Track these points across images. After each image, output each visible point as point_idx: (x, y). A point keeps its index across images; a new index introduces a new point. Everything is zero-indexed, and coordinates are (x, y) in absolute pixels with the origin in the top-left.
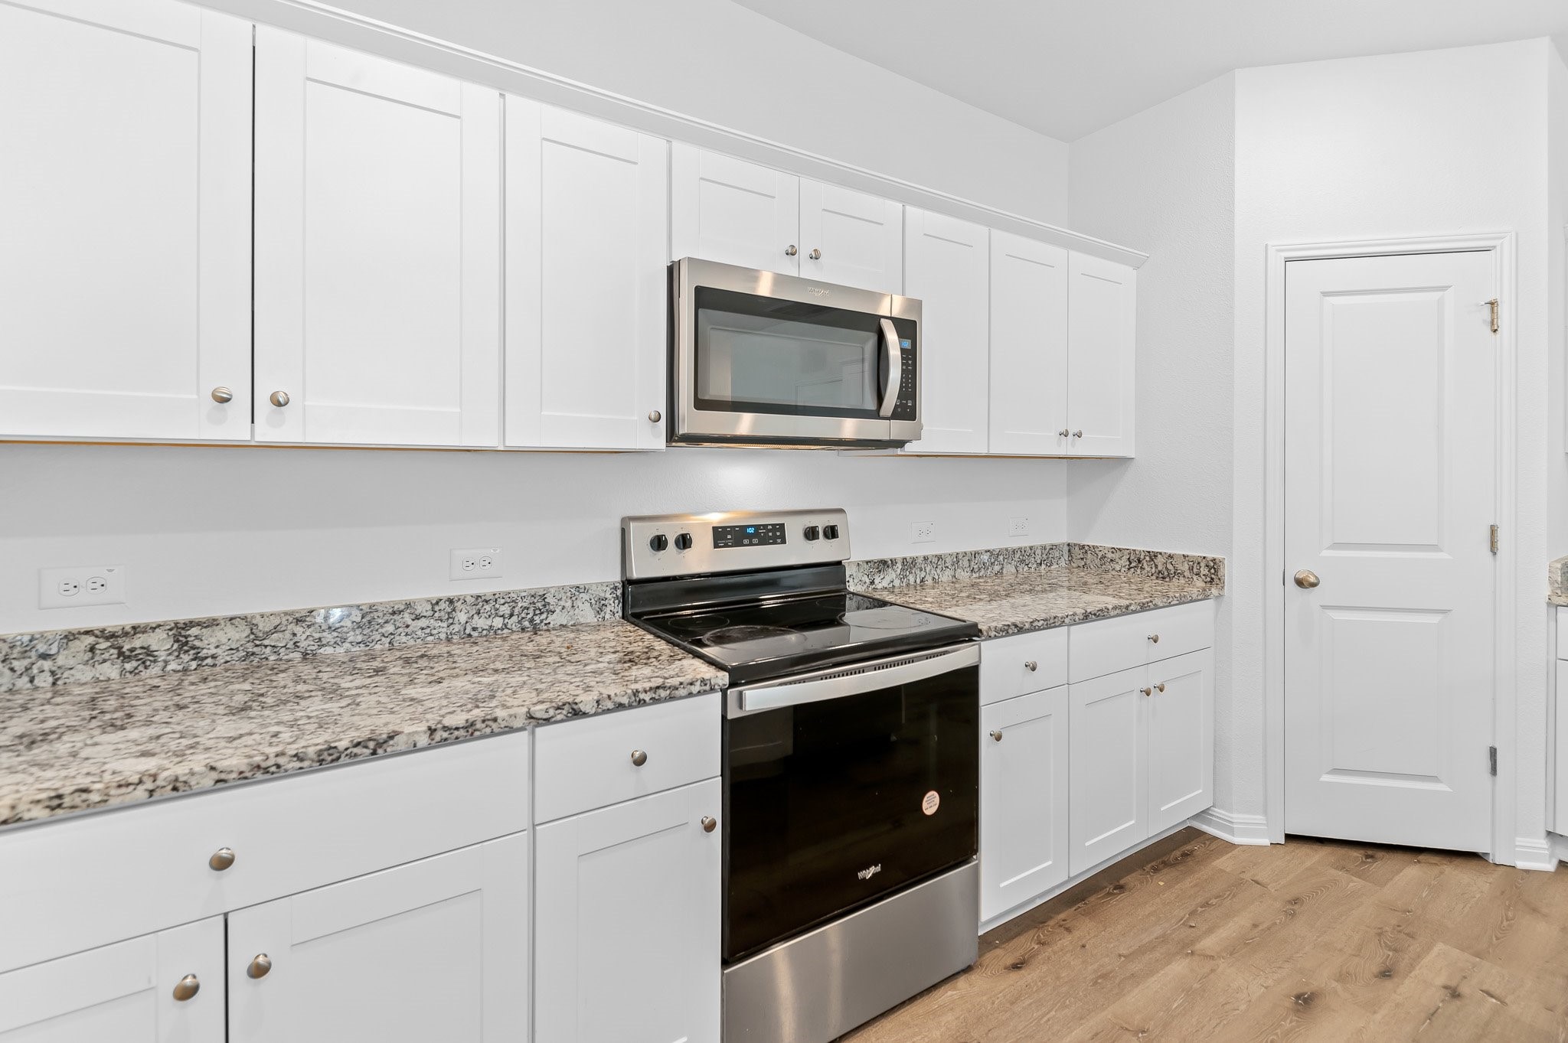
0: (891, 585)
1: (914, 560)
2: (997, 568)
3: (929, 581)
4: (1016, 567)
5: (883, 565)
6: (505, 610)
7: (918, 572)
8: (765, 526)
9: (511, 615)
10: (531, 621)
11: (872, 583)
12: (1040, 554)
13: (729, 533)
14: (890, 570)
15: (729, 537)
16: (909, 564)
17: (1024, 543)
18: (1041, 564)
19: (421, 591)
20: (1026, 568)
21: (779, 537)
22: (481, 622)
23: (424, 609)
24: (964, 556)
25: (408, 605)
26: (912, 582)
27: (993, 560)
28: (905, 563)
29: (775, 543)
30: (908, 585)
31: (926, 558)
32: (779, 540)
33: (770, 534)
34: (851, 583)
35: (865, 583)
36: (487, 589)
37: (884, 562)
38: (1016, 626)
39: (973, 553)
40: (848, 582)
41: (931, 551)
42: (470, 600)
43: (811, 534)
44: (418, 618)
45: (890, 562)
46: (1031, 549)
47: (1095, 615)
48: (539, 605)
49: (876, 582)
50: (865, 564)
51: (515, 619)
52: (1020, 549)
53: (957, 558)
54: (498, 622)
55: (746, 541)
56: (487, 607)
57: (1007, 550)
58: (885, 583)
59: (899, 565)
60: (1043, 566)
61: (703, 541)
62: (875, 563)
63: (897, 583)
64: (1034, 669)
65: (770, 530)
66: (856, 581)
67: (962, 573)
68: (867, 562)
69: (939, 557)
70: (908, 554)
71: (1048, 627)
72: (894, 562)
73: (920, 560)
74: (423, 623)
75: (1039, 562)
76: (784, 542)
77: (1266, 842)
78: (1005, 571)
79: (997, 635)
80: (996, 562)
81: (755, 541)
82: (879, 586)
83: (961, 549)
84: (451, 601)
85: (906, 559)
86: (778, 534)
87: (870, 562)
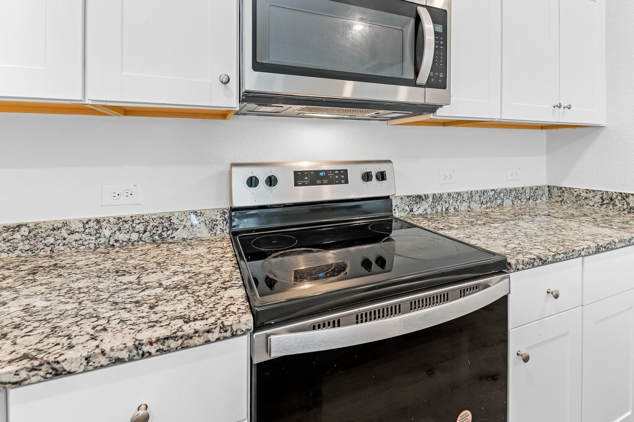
0: (425, 213)
1: (441, 196)
2: (499, 202)
3: (452, 210)
4: (512, 201)
5: (419, 198)
6: (141, 228)
7: (444, 204)
8: (333, 171)
9: (145, 232)
10: (160, 235)
11: (411, 210)
12: (529, 192)
13: (307, 176)
14: (424, 202)
15: (306, 178)
16: (437, 198)
17: (518, 185)
18: (529, 199)
19: (75, 214)
20: (519, 202)
21: (343, 179)
22: (121, 236)
23: (77, 226)
24: (476, 194)
25: (65, 224)
26: (439, 210)
27: (496, 196)
28: (435, 198)
29: (340, 183)
30: (437, 212)
31: (449, 195)
32: (343, 181)
33: (337, 177)
34: (396, 211)
35: (407, 210)
36: (126, 213)
37: (420, 197)
38: (541, 259)
39: (483, 191)
40: (394, 210)
41: (453, 190)
42: (113, 221)
43: (367, 177)
44: (72, 233)
45: (424, 197)
46: (523, 188)
47: (605, 247)
48: (166, 224)
49: (414, 210)
50: (407, 198)
51: (147, 234)
52: (515, 189)
53: (471, 195)
54: (135, 236)
55: (319, 182)
56: (127, 226)
57: (506, 189)
58: (420, 211)
59: (431, 199)
60: (531, 201)
62: (414, 197)
63: (429, 211)
64: (556, 297)
65: (336, 174)
66: (400, 209)
67: (475, 205)
68: (408, 197)
69: (459, 194)
70: (437, 192)
71: (568, 258)
72: (426, 197)
73: (445, 196)
74: (76, 236)
75: (528, 197)
76: (347, 182)
78: (504, 204)
79: (524, 267)
80: (498, 198)
81: (325, 181)
82: (417, 213)
83: (474, 189)
84: (98, 221)
85: (435, 195)
86: (343, 177)
87: (410, 197)
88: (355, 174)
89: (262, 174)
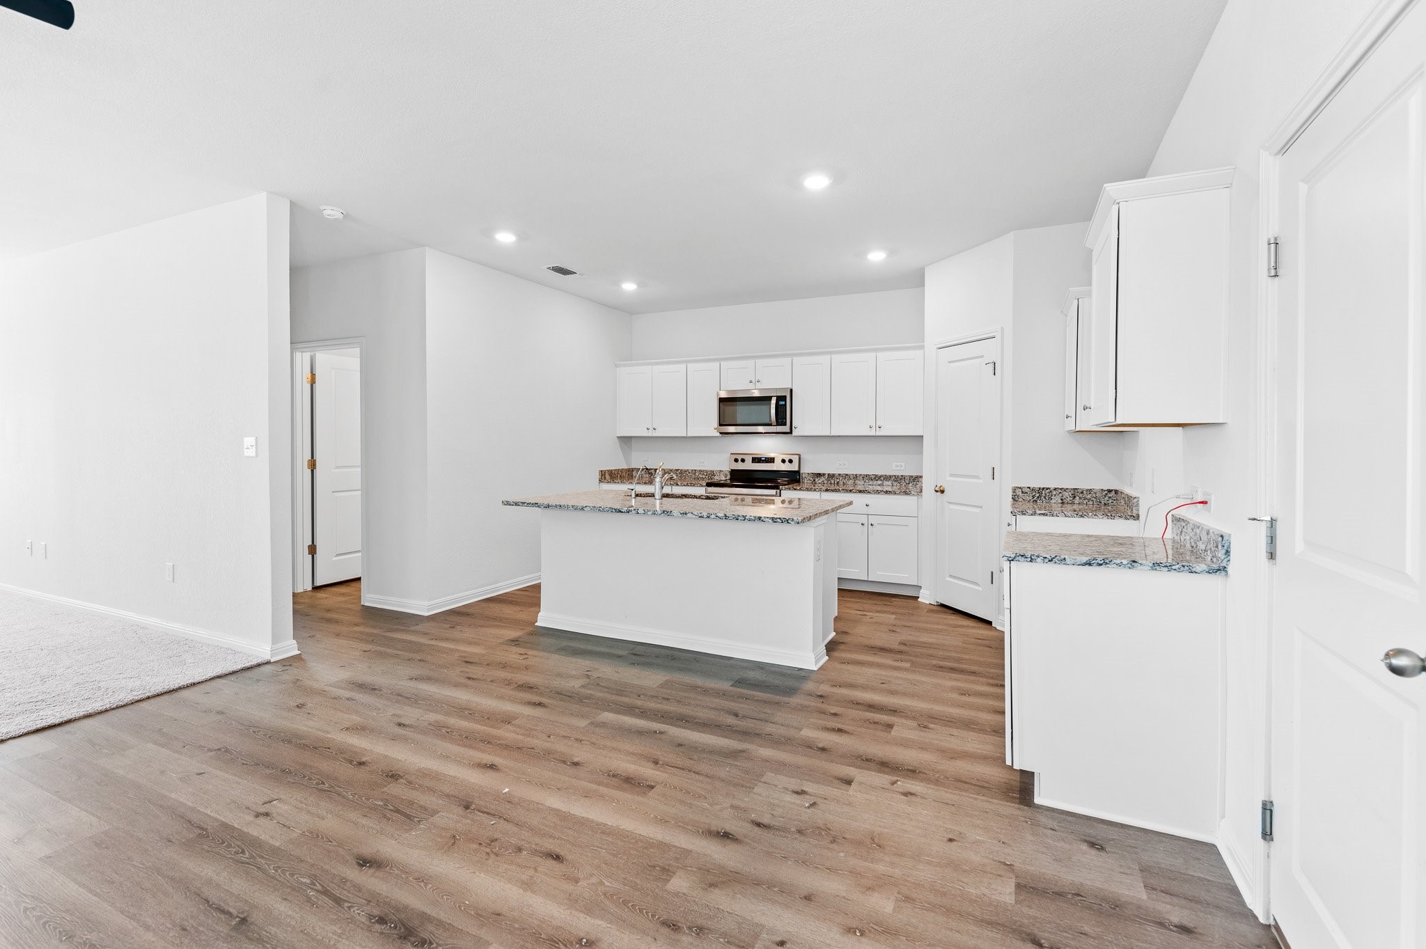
0: (823, 483)
1: (834, 475)
3: (841, 483)
5: (819, 475)
6: (705, 474)
8: (769, 458)
11: (814, 480)
12: (909, 479)
13: (758, 459)
14: (822, 477)
16: (831, 476)
19: (690, 468)
21: (773, 462)
22: (700, 476)
23: (690, 471)
26: (833, 482)
30: (831, 483)
31: (839, 475)
33: (770, 461)
35: (811, 480)
37: (820, 474)
39: (865, 475)
40: (802, 477)
41: (843, 472)
43: (783, 462)
46: (902, 476)
48: (713, 474)
50: (811, 474)
52: (895, 476)
53: (856, 477)
55: (762, 462)
57: (886, 475)
58: (820, 482)
59: (827, 476)
60: (911, 485)
61: (749, 459)
63: (826, 482)
66: (806, 477)
67: (859, 482)
68: (814, 473)
69: (847, 475)
72: (824, 474)
73: (837, 475)
74: (691, 474)
75: (908, 482)
77: (928, 602)
78: (885, 484)
80: (879, 480)
81: (765, 462)
85: (830, 474)
88: (778, 461)
89: (740, 458)
